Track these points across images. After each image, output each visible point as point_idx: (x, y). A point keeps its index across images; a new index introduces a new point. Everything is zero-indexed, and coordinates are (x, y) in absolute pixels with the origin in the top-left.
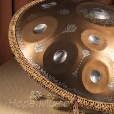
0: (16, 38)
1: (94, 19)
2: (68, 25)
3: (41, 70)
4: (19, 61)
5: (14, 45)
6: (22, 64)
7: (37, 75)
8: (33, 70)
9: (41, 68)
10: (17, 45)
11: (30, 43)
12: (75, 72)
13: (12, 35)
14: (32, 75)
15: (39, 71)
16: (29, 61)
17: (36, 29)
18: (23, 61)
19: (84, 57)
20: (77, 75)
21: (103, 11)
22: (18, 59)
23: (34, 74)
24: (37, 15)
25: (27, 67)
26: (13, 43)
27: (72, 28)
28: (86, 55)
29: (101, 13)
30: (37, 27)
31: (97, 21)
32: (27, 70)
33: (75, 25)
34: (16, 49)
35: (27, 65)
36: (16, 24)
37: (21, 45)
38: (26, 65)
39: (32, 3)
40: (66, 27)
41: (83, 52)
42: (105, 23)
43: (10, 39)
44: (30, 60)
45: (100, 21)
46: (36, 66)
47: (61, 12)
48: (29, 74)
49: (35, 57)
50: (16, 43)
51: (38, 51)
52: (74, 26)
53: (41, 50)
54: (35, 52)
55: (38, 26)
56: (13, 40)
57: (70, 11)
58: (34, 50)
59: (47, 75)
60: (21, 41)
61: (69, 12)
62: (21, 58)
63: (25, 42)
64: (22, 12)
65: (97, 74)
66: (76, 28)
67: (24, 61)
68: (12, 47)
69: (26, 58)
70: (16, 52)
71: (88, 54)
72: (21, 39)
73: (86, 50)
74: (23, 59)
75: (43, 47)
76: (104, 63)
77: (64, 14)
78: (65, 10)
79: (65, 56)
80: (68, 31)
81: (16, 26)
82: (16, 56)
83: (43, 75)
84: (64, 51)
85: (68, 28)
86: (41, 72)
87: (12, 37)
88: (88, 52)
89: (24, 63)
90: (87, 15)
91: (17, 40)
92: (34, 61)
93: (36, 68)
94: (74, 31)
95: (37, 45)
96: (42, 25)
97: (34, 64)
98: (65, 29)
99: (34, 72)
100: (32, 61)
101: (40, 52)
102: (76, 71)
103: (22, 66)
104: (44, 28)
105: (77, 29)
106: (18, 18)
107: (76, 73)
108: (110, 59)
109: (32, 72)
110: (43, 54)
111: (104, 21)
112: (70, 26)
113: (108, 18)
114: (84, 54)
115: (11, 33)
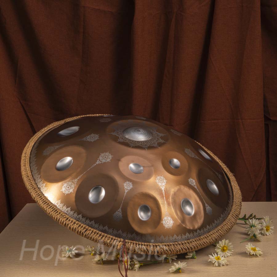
0: (34, 180)
1: (132, 143)
2: (100, 155)
3: (76, 215)
4: (45, 208)
5: (34, 189)
6: (49, 212)
7: (70, 222)
8: (65, 216)
9: (75, 212)
10: (38, 189)
11: (55, 184)
12: (118, 210)
13: (28, 177)
14: (64, 223)
15: (72, 216)
16: (57, 206)
17: (59, 164)
18: (49, 207)
19: (126, 191)
20: (120, 214)
21: (141, 130)
22: (42, 206)
23: (67, 221)
24: (58, 147)
25: (57, 214)
26: (32, 187)
27: (105, 158)
28: (129, 188)
29: (140, 132)
30: (59, 161)
31: (135, 144)
32: (57, 217)
33: (109, 153)
34: (37, 193)
35: (56, 211)
36: (30, 162)
37: (43, 187)
38: (54, 212)
39: (43, 132)
40: (98, 157)
41: (125, 184)
42: (146, 145)
43: (26, 182)
44: (59, 204)
45: (140, 143)
46: (67, 211)
47: (88, 138)
48: (61, 222)
49: (65, 199)
50: (36, 186)
51: (67, 192)
52: (107, 154)
53: (71, 191)
54: (64, 194)
55: (62, 161)
56: (31, 184)
57: (99, 136)
58: (62, 192)
59: (84, 219)
60: (42, 182)
61: (99, 138)
62: (47, 204)
63: (48, 183)
64: (33, 144)
65: (145, 209)
66: (110, 157)
67: (51, 207)
68: (31, 191)
69: (53, 203)
70: (38, 197)
71: (131, 187)
72: (41, 180)
73: (127, 182)
74: (49, 205)
75: (73, 186)
76: (153, 195)
77: (92, 141)
78: (93, 135)
79: (103, 193)
80: (101, 161)
81: (30, 164)
82: (39, 203)
83: (78, 221)
84: (100, 187)
85: (100, 158)
86: (76, 217)
87: (28, 179)
88: (131, 184)
89: (52, 210)
90: (122, 138)
91: (36, 182)
92: (64, 205)
93: (68, 213)
94: (108, 160)
95: (65, 185)
96: (67, 159)
97: (65, 209)
98: (98, 160)
99: (66, 219)
100: (62, 205)
101: (71, 193)
102: (120, 210)
103: (49, 213)
104: (70, 162)
105: (112, 158)
106: (30, 154)
107: (120, 212)
108: (160, 189)
109: (63, 218)
110: (74, 195)
111: (145, 143)
112: (102, 155)
113: (149, 138)
114: (126, 187)
115: (27, 175)
